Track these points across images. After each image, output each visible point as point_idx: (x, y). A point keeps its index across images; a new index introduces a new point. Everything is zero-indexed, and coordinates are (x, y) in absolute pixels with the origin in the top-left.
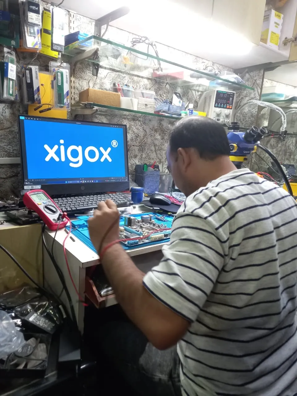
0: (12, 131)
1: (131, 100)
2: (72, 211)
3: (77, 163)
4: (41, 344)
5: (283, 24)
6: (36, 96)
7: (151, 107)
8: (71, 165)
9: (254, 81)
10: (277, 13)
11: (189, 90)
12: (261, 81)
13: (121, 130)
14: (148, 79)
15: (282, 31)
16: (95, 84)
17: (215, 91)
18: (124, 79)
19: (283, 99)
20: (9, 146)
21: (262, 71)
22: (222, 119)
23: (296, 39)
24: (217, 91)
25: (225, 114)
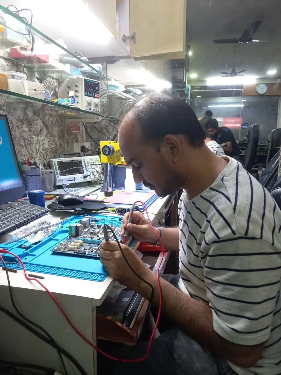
1: (22, 83)
5: (119, 22)
7: (40, 93)
11: (45, 76)
12: (106, 72)
14: (5, 59)
15: (119, 28)
17: (82, 79)
21: (105, 63)
22: (93, 108)
23: (133, 37)
24: (85, 79)
25: (95, 103)
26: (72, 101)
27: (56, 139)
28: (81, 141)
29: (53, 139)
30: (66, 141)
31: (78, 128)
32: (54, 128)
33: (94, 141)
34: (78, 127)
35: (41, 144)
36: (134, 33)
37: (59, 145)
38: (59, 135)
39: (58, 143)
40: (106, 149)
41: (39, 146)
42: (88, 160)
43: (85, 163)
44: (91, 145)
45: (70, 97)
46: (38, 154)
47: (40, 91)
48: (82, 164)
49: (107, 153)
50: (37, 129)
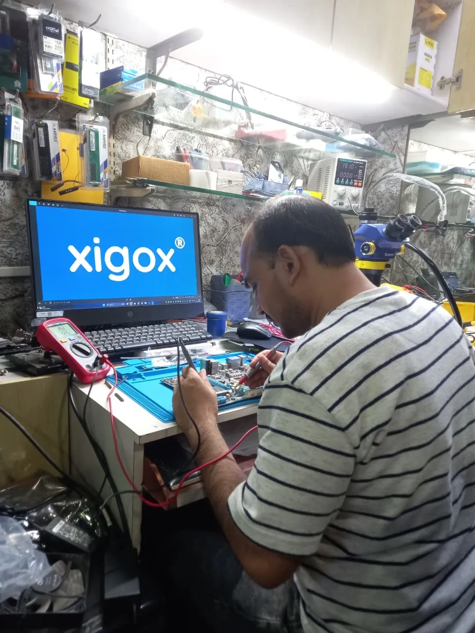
0: (15, 224)
1: (207, 173)
2: (115, 351)
3: (120, 274)
4: (74, 571)
5: (437, 56)
6: (54, 169)
7: (237, 185)
8: (112, 277)
9: (394, 144)
10: (429, 40)
11: (294, 158)
12: (405, 143)
13: (190, 221)
14: (231, 140)
15: (435, 67)
16: (146, 148)
17: (335, 158)
18: (192, 141)
19: (438, 170)
20: (10, 249)
21: (406, 129)
22: (347, 202)
23: (457, 80)
24: (339, 159)
25: (352, 196)
36: (461, 72)
47: (237, 183)
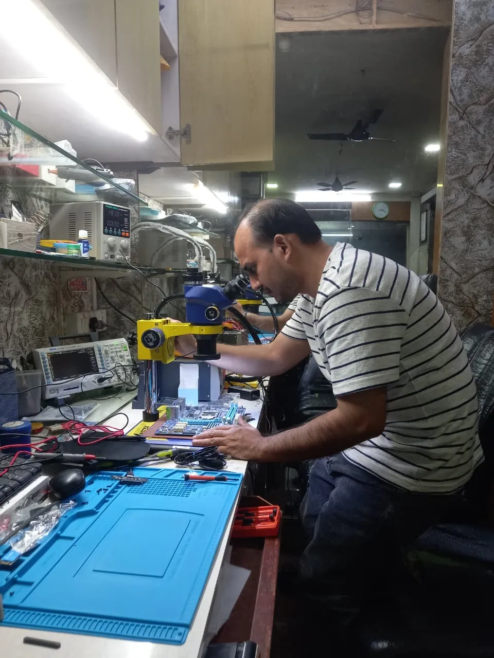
7: (29, 240)
11: (27, 197)
17: (101, 204)
21: (134, 173)
22: (118, 254)
23: (186, 133)
24: (104, 205)
25: (122, 247)
26: (84, 247)
27: (44, 308)
28: (89, 309)
29: (38, 309)
30: (62, 310)
31: (84, 286)
32: (41, 288)
33: (113, 307)
34: (83, 284)
35: (16, 320)
36: (188, 126)
37: (48, 319)
38: (49, 301)
39: (48, 317)
40: (151, 336)
41: (12, 325)
42: (107, 348)
43: (100, 354)
44: (108, 314)
45: (80, 241)
46: (11, 342)
47: (29, 237)
48: (94, 355)
49: (151, 344)
50: (8, 293)
